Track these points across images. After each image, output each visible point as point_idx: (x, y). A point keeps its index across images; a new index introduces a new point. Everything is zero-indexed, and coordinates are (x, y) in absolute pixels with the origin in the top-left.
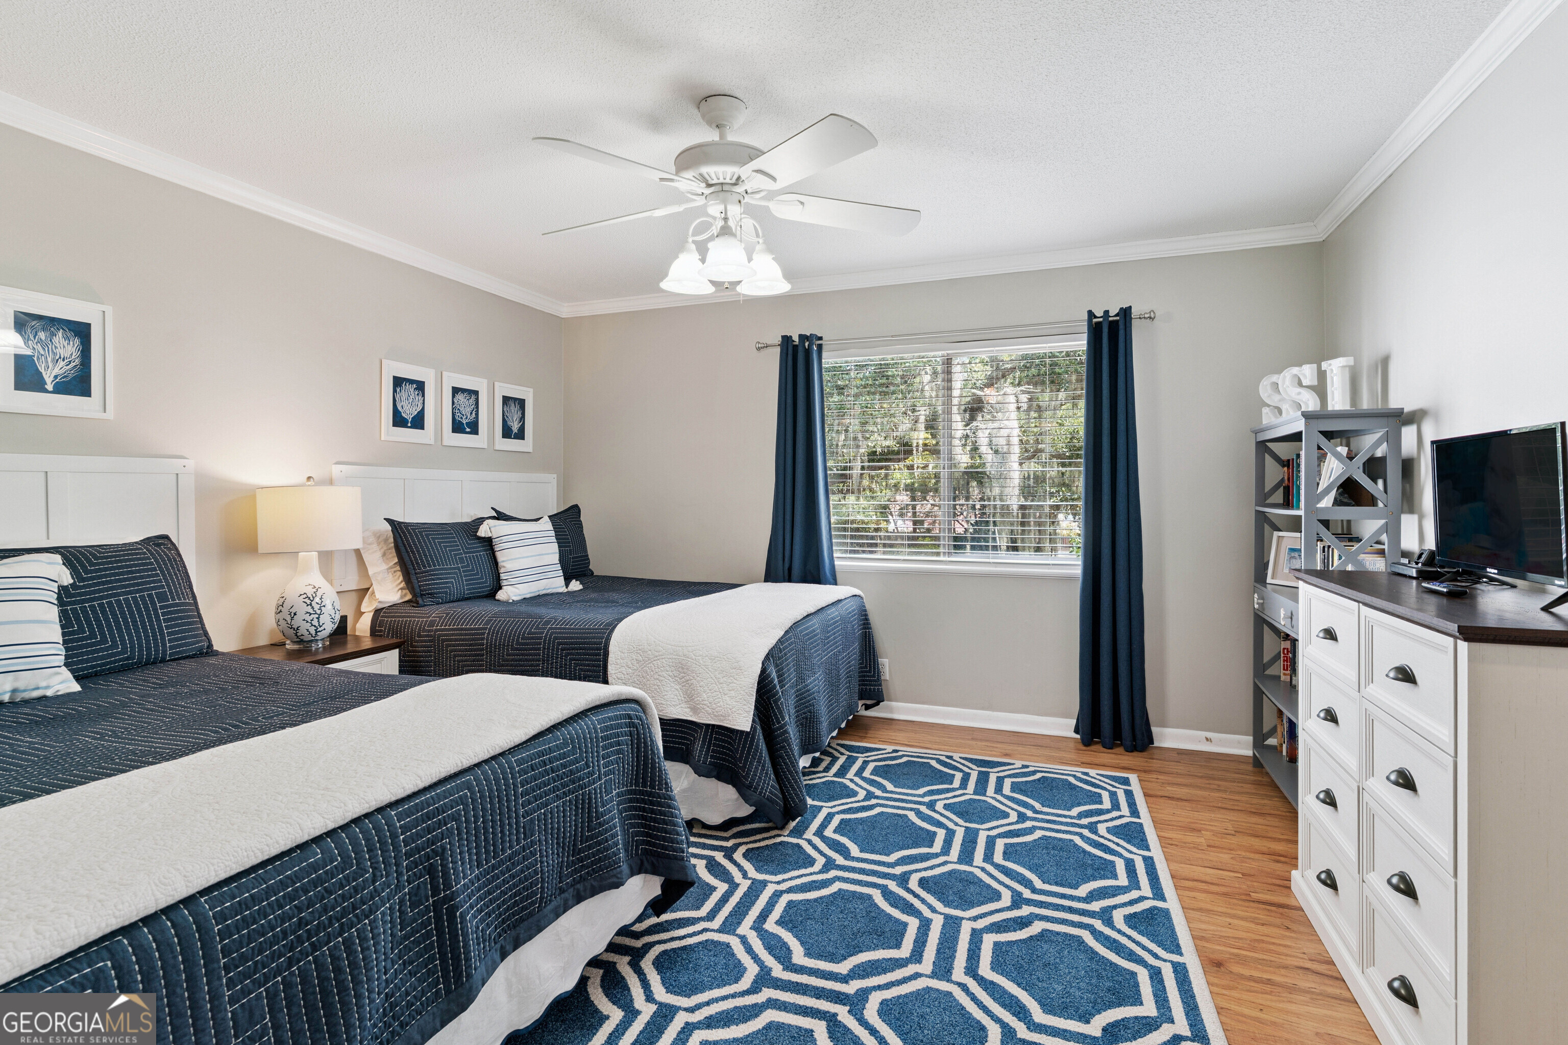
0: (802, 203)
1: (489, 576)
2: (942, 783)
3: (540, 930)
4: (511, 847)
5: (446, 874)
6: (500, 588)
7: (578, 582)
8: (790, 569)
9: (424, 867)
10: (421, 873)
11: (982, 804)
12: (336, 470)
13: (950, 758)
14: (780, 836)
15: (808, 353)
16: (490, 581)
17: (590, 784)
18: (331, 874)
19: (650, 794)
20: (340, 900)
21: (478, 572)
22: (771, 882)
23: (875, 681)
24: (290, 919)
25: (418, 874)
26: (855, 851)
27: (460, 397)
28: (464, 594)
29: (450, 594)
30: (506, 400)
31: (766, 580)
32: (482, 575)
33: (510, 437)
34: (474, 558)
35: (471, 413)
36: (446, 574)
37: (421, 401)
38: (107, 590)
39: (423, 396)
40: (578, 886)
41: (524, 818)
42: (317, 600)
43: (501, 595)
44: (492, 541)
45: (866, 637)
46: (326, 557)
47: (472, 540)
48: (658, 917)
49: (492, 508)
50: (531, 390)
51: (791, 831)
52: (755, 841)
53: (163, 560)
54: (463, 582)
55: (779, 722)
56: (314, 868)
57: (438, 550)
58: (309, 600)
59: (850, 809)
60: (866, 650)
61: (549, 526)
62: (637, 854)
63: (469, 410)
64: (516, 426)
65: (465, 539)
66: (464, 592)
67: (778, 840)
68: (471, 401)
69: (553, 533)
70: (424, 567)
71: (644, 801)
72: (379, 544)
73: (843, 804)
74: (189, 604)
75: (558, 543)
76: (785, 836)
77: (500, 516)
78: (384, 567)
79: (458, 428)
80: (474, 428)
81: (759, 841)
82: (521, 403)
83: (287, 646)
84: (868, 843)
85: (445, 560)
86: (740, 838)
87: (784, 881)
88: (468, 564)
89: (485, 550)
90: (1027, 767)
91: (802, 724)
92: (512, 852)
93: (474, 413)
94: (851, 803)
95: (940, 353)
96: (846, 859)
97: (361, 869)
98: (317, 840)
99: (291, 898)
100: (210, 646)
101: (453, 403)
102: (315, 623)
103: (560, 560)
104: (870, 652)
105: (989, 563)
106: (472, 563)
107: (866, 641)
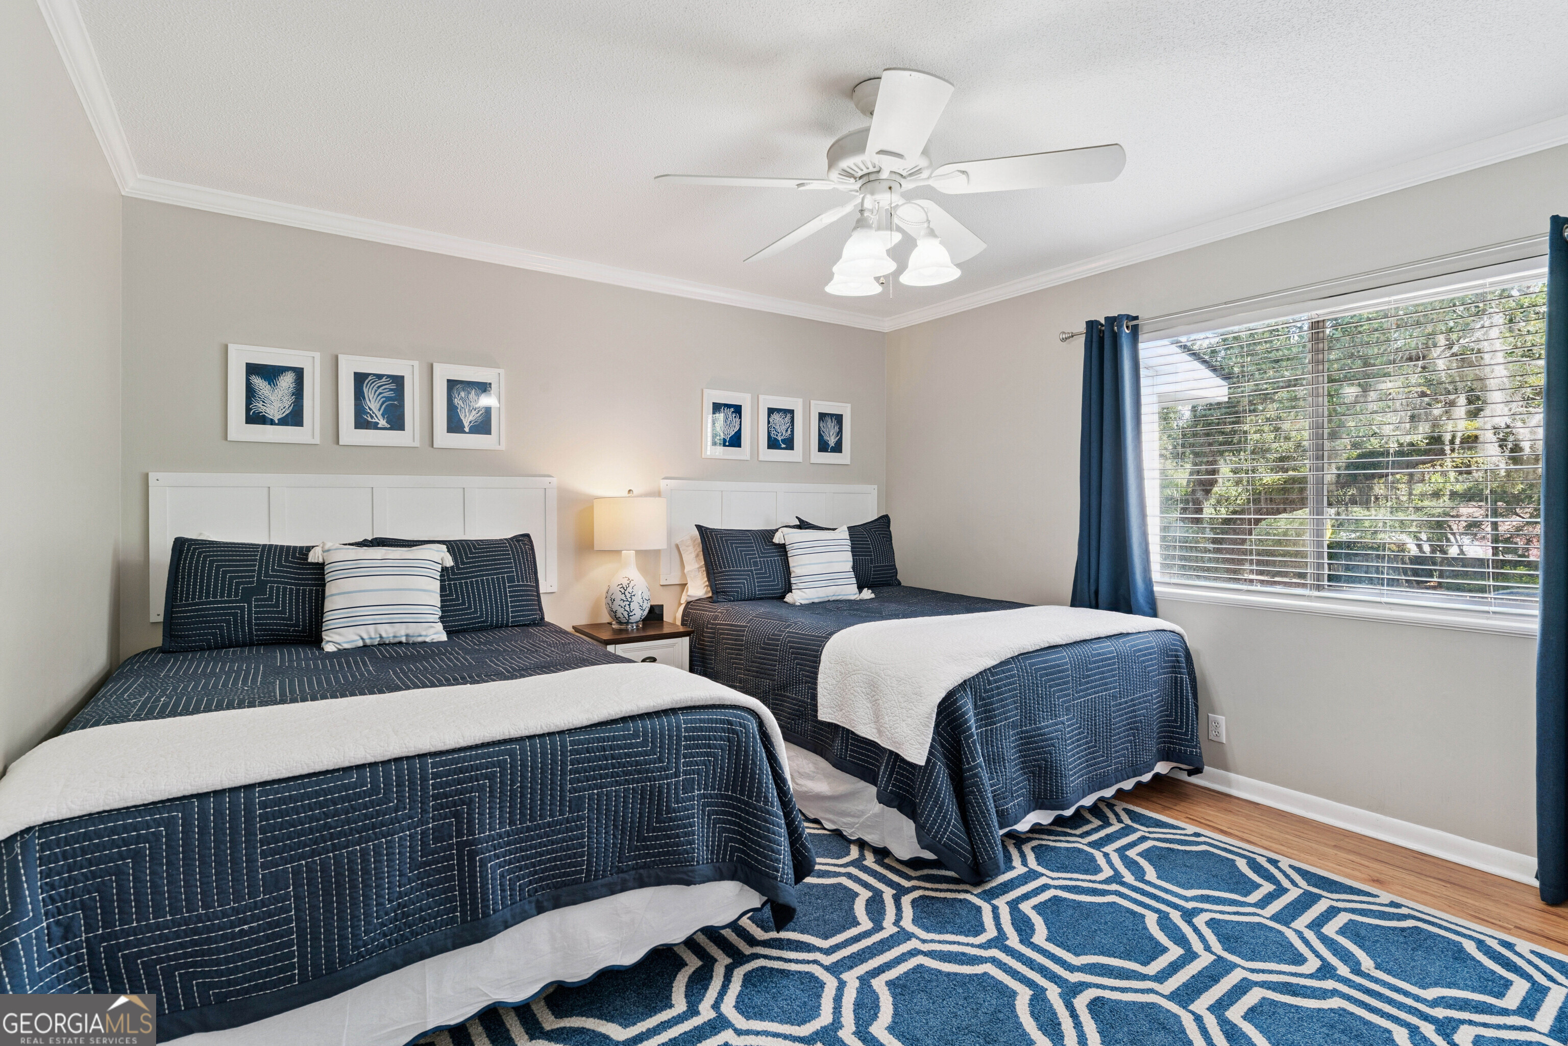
0: (963, 172)
1: (781, 579)
2: (1232, 891)
3: (587, 899)
4: (551, 816)
5: (470, 821)
6: (790, 590)
7: (870, 591)
8: (1097, 593)
9: (450, 811)
10: (446, 815)
11: (1271, 935)
12: (664, 484)
13: (1274, 862)
14: (967, 892)
15: (1115, 338)
16: (782, 584)
17: (661, 778)
18: (359, 796)
19: (747, 804)
20: (362, 818)
21: (770, 575)
22: (918, 938)
23: (1186, 740)
24: (318, 821)
25: (443, 815)
26: (1040, 935)
27: (776, 417)
28: (755, 594)
29: (741, 594)
30: (822, 416)
31: (1073, 604)
32: (774, 578)
33: (826, 451)
34: (768, 563)
35: (787, 431)
36: (738, 575)
37: (739, 423)
38: (477, 571)
39: (740, 418)
40: (641, 871)
41: (571, 793)
42: (629, 590)
43: (789, 598)
44: (785, 548)
45: (1176, 683)
46: (642, 554)
47: (769, 546)
48: (778, 932)
49: (797, 517)
50: (849, 405)
51: (985, 892)
52: (936, 890)
53: (518, 552)
54: (754, 584)
55: (969, 763)
56: (346, 787)
57: (734, 553)
58: (624, 589)
59: (1075, 887)
60: (1176, 700)
61: (846, 535)
62: (731, 860)
63: (784, 427)
64: (833, 440)
65: (762, 545)
66: (755, 593)
67: (962, 896)
68: (786, 419)
69: (849, 543)
70: (721, 568)
71: (739, 809)
72: (694, 546)
73: (1071, 879)
74: (532, 586)
75: (852, 552)
76: (972, 894)
77: (803, 525)
78: (697, 566)
79: (773, 444)
80: (789, 444)
81: (941, 890)
82: (839, 419)
83: (614, 626)
84: (1064, 933)
85: (740, 563)
86: (924, 881)
87: (932, 941)
88: (762, 567)
89: (780, 556)
90: (1398, 906)
91: (1033, 772)
92: (553, 821)
93: (789, 430)
94: (1082, 880)
95: (1305, 316)
96: (1021, 941)
97: (386, 798)
98: (360, 767)
99: (320, 805)
100: (542, 618)
101: (769, 422)
102: (627, 608)
103: (853, 568)
104: (1182, 703)
105: (1380, 603)
106: (765, 567)
107: (1176, 689)
